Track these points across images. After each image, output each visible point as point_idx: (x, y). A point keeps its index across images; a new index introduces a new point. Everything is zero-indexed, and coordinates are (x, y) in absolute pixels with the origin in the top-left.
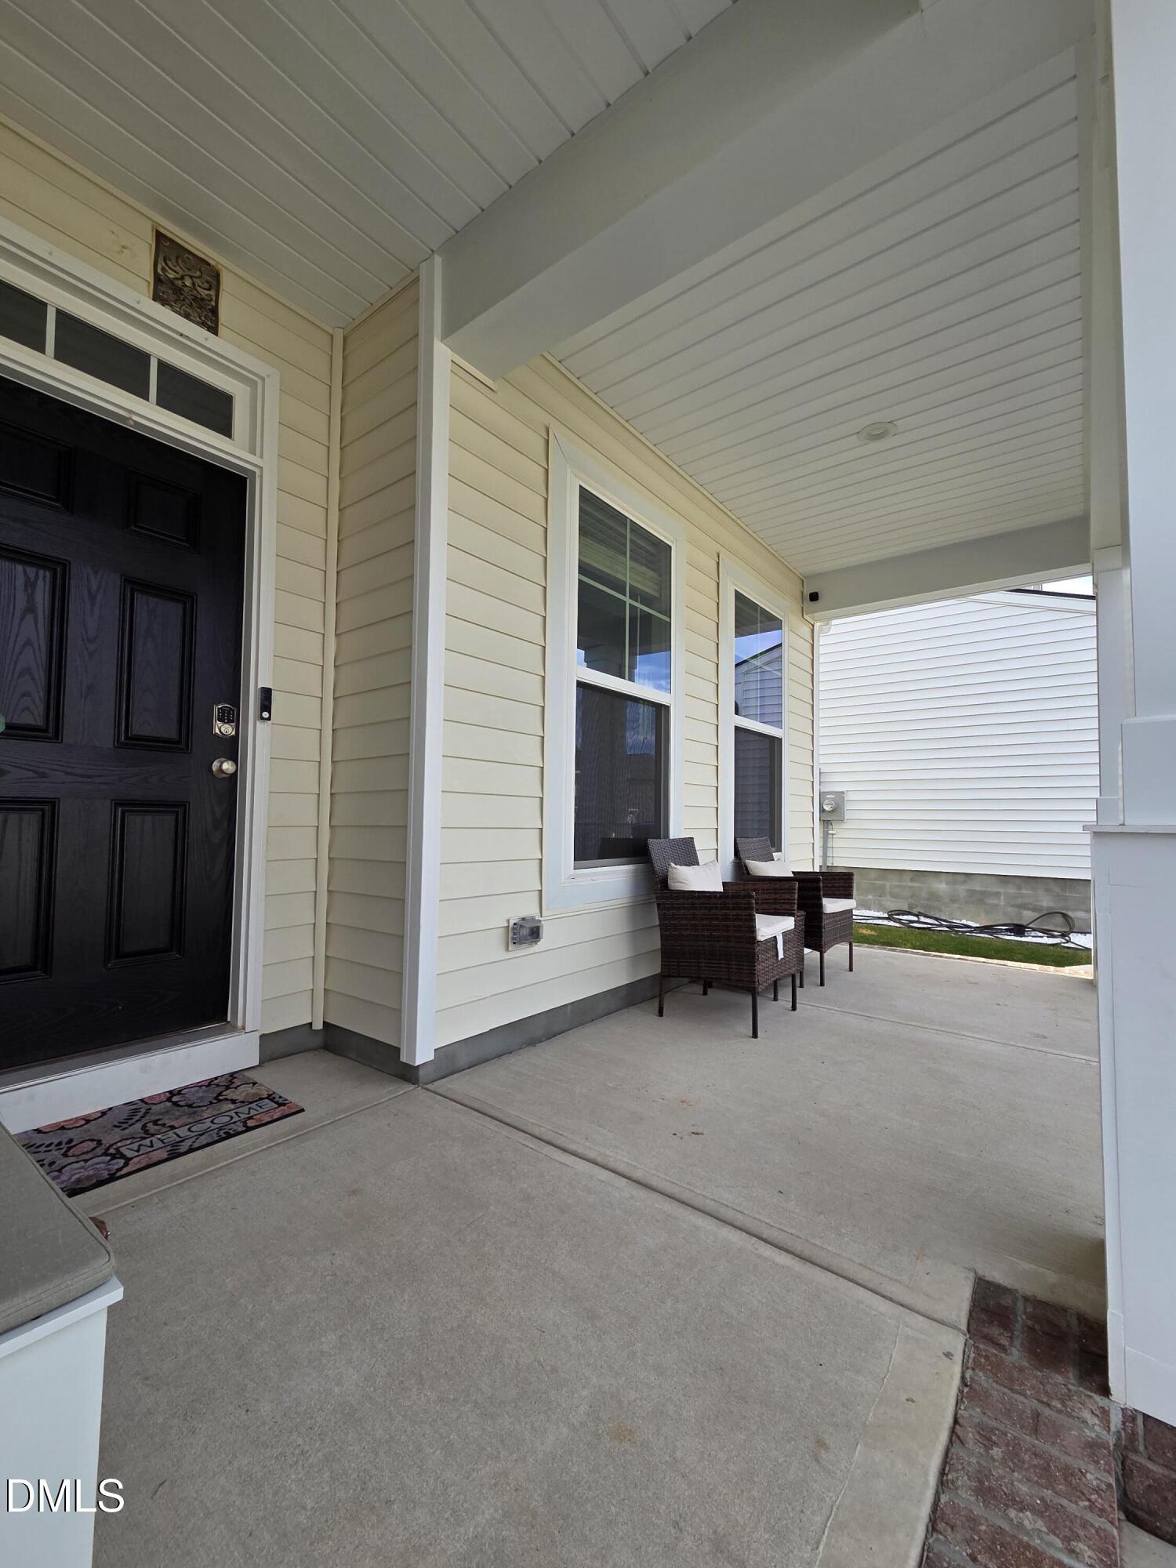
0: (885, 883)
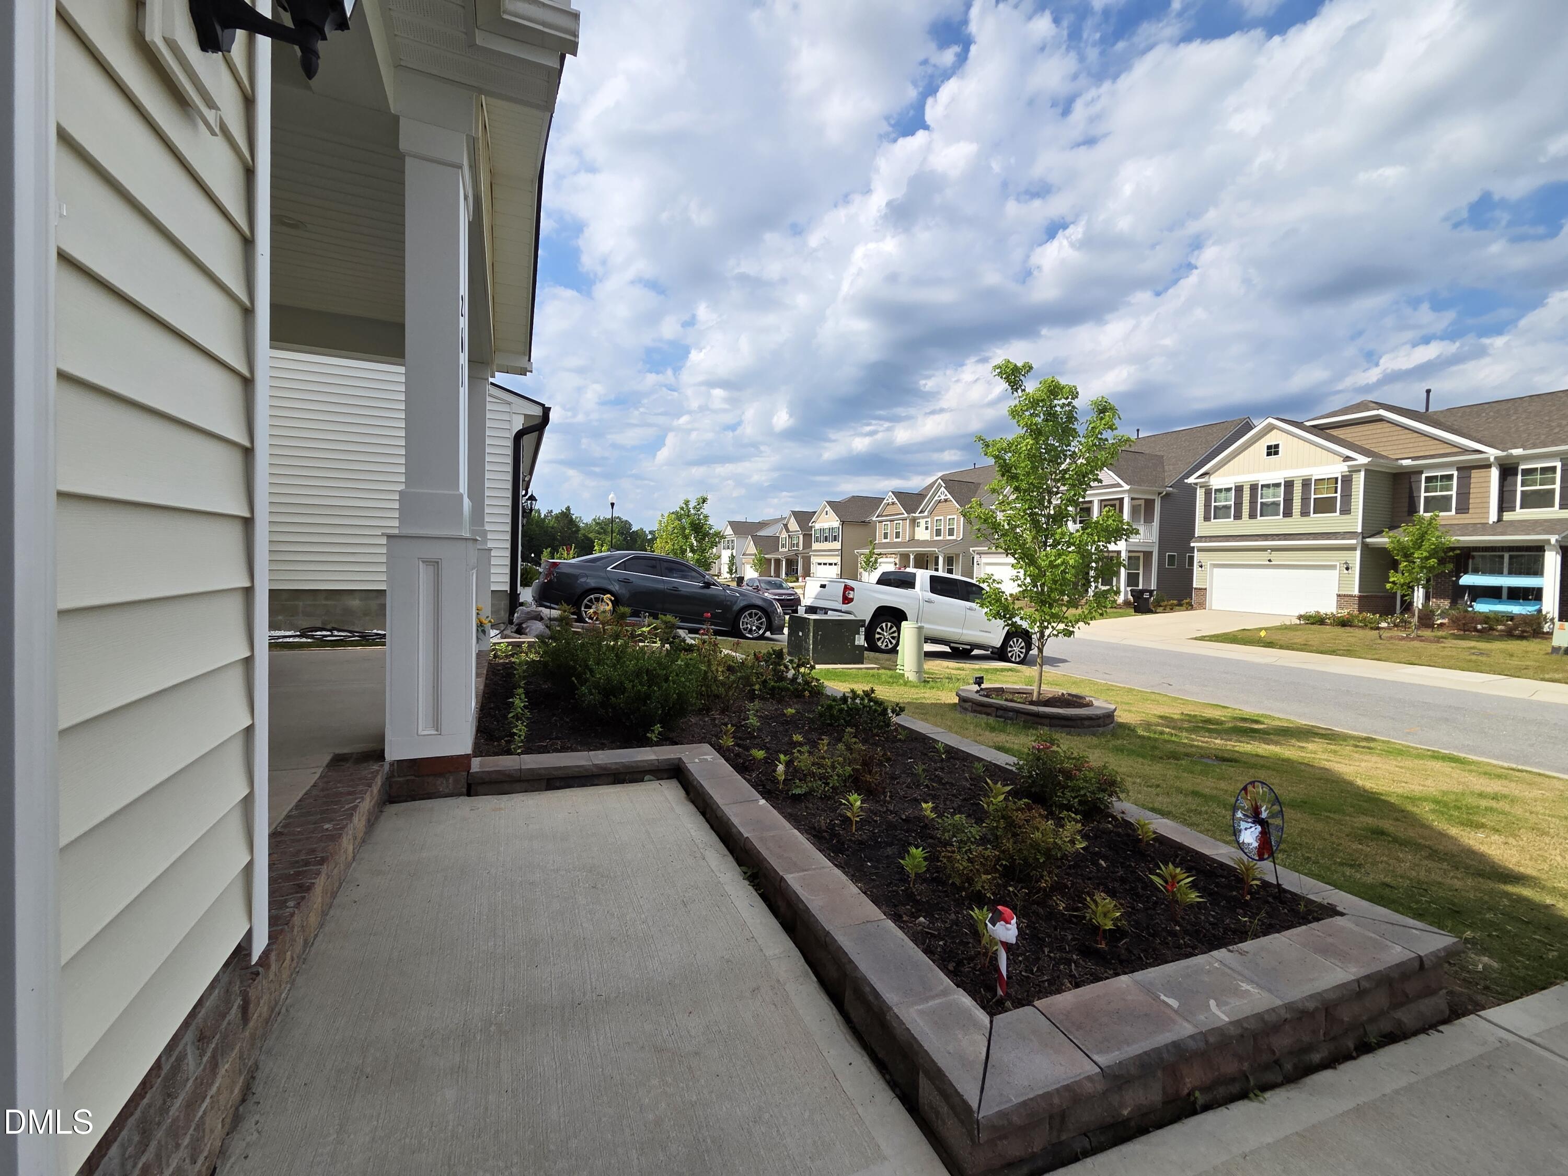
0: (296, 603)
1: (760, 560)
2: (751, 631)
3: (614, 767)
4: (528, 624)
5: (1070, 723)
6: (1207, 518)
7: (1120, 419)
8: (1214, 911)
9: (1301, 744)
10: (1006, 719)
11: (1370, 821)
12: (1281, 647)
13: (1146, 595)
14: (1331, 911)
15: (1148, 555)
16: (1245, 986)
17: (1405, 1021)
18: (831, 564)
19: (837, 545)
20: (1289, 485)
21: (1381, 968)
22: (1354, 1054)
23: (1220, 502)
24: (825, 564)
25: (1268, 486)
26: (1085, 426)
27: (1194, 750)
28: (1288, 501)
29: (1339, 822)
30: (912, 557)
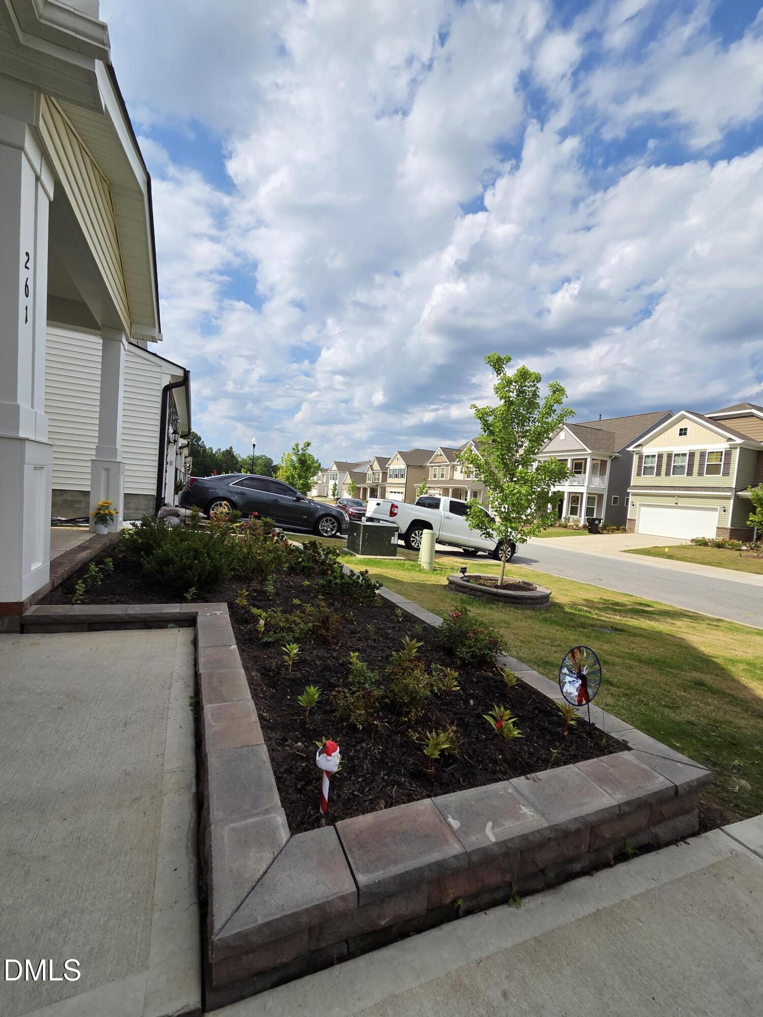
1: (353, 488)
2: (326, 532)
3: (143, 616)
4: (167, 519)
5: (517, 601)
6: (639, 474)
7: (567, 397)
8: (537, 743)
9: (673, 622)
10: (476, 596)
11: (697, 675)
12: (678, 559)
13: (597, 522)
14: (624, 746)
15: (601, 496)
16: (525, 809)
17: (661, 834)
18: (399, 493)
19: (403, 480)
20: (692, 455)
21: (641, 796)
22: (612, 863)
23: (648, 464)
24: (395, 492)
25: (678, 455)
26: (544, 401)
27: (598, 622)
28: (691, 465)
29: (675, 676)
30: (451, 490)
